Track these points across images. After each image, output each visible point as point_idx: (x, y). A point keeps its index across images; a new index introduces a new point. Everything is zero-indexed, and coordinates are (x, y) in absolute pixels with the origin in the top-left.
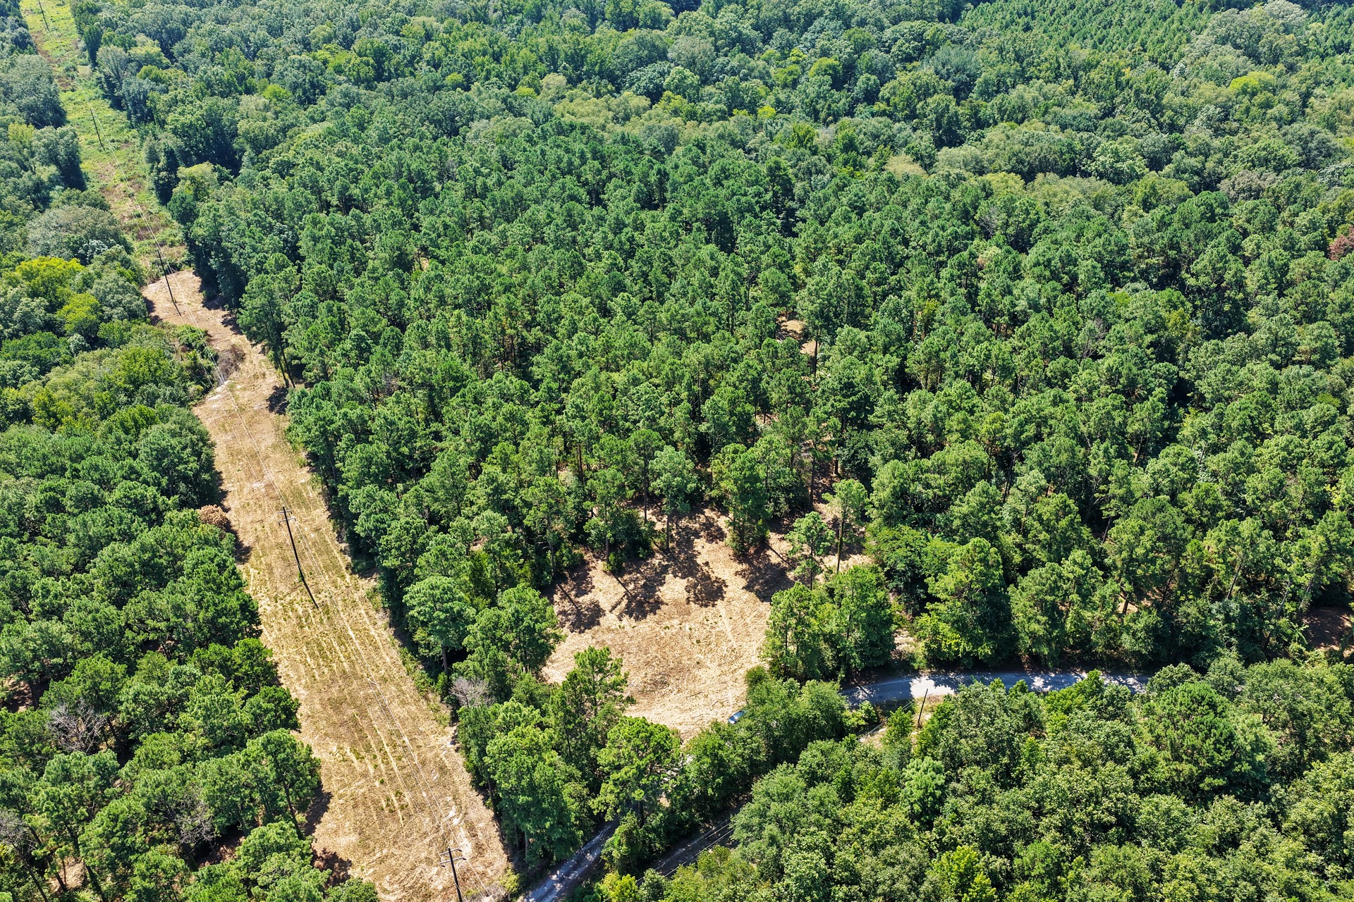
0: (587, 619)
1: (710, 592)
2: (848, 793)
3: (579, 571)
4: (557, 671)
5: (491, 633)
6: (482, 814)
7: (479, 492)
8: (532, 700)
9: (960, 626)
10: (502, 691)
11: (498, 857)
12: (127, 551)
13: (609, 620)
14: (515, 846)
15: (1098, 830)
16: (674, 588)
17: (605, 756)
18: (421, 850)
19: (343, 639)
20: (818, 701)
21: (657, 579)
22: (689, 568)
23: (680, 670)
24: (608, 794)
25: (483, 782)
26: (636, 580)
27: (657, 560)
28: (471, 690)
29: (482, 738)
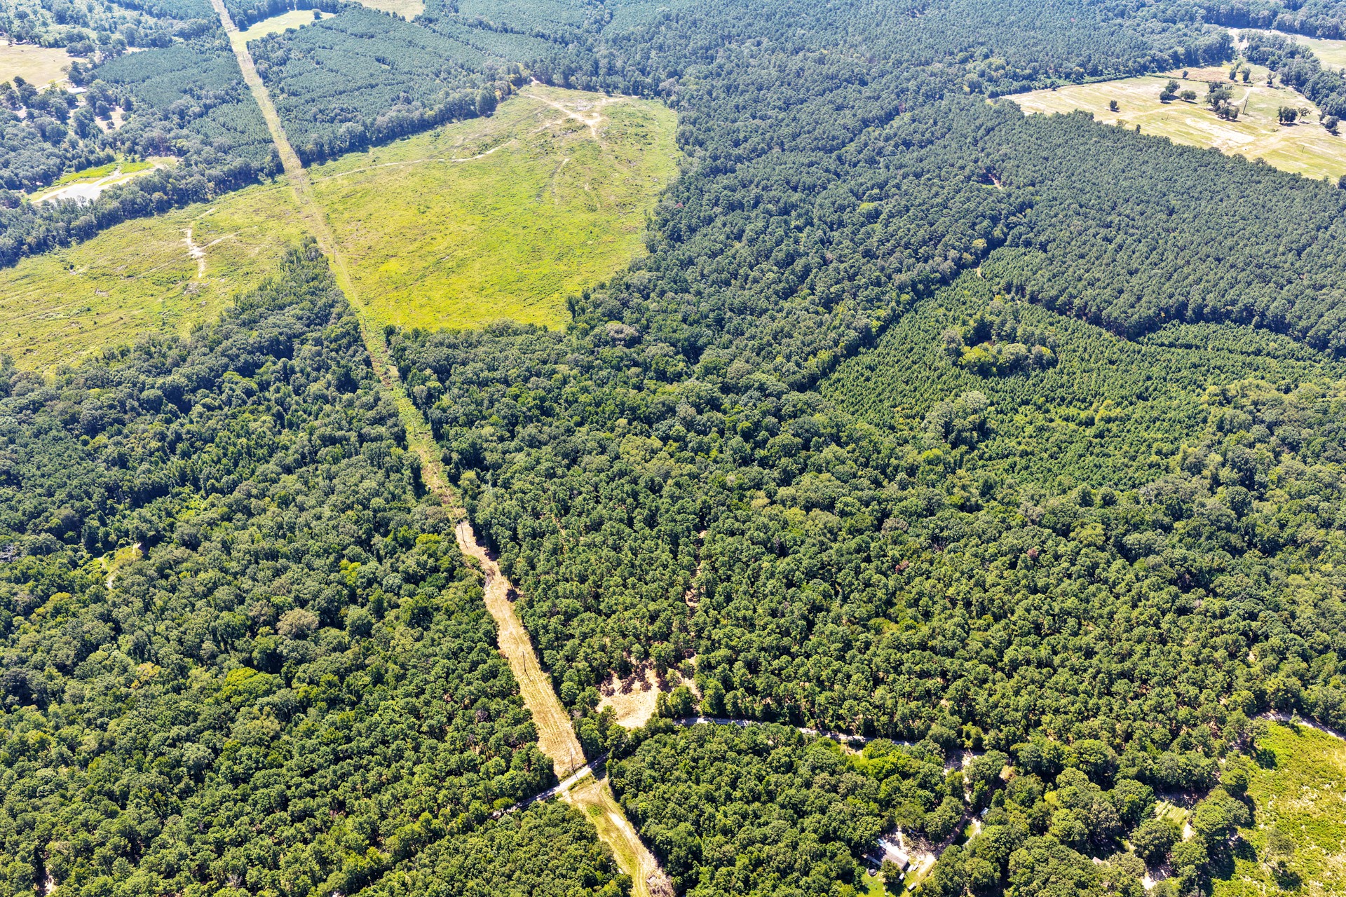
0: (610, 693)
1: (647, 687)
2: (665, 746)
3: (610, 676)
4: (600, 709)
5: (583, 699)
6: (578, 745)
7: (581, 654)
8: (592, 718)
9: (711, 705)
10: (585, 715)
11: (581, 755)
12: (486, 666)
13: (616, 694)
14: (586, 753)
15: (716, 759)
16: (637, 685)
17: (608, 733)
18: (562, 752)
19: (539, 692)
20: (665, 724)
21: (632, 682)
22: (642, 679)
23: (634, 710)
24: (609, 742)
25: (579, 736)
26: (627, 681)
27: (633, 675)
28: (577, 714)
29: (580, 727)
